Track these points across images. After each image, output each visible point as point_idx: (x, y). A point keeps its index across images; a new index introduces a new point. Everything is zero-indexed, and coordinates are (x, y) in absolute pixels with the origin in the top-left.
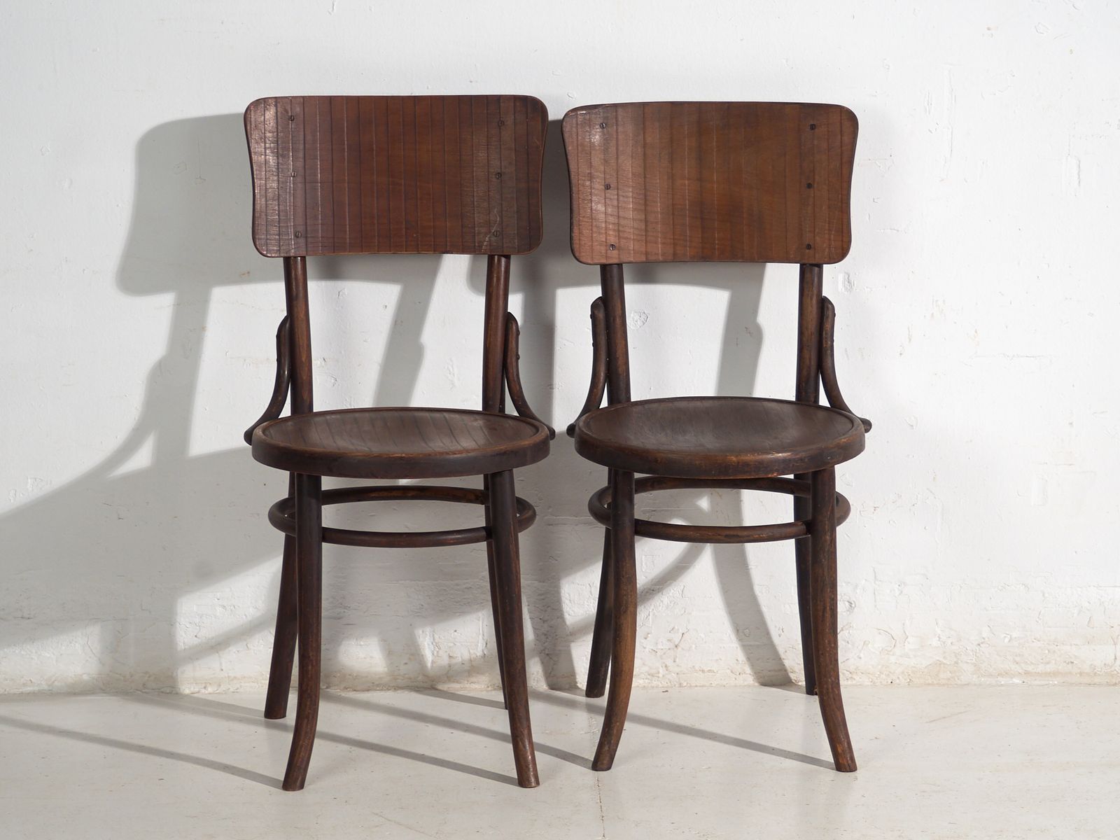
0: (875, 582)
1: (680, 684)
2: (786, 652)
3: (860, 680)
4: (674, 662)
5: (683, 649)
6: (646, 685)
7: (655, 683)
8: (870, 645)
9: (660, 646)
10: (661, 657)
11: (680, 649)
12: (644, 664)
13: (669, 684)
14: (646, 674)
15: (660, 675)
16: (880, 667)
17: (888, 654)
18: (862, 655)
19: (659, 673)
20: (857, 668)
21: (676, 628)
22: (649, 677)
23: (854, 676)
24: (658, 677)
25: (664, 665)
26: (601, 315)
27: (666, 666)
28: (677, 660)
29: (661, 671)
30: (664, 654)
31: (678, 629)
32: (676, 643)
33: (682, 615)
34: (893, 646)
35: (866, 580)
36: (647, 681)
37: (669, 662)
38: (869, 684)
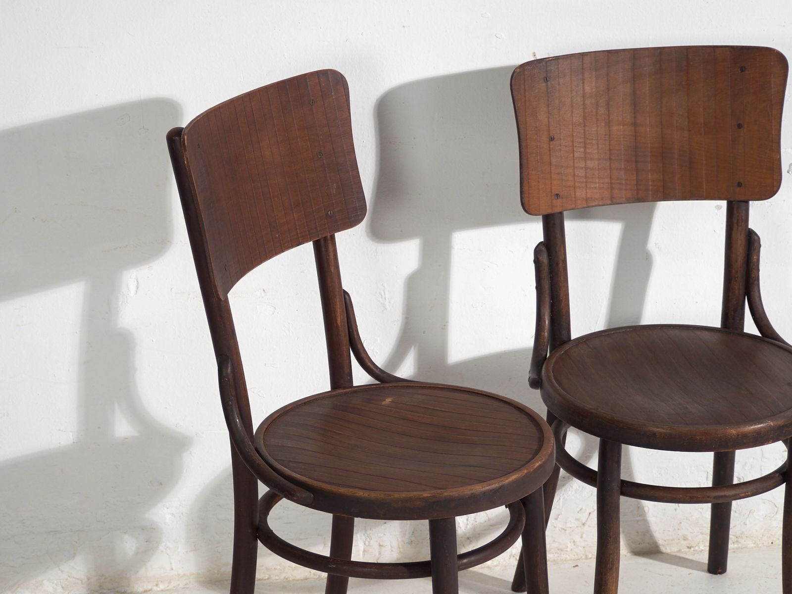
0: (761, 460)
1: (586, 556)
2: (681, 523)
3: (745, 543)
4: (582, 537)
5: (589, 526)
6: (556, 559)
7: (563, 557)
8: (754, 514)
9: (569, 525)
10: (570, 534)
11: (586, 526)
12: (554, 541)
13: (576, 556)
14: (556, 549)
15: (569, 550)
16: (763, 531)
17: (770, 520)
18: (747, 522)
19: (567, 547)
20: (742, 533)
21: (584, 508)
22: (558, 552)
23: (740, 540)
24: (567, 551)
25: (572, 541)
26: (544, 259)
27: (574, 542)
28: (584, 536)
29: (569, 546)
30: (573, 531)
31: (586, 510)
32: (584, 521)
33: (589, 497)
34: (775, 513)
35: (754, 458)
36: (556, 555)
37: (577, 538)
38: (753, 545)
